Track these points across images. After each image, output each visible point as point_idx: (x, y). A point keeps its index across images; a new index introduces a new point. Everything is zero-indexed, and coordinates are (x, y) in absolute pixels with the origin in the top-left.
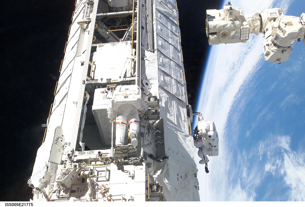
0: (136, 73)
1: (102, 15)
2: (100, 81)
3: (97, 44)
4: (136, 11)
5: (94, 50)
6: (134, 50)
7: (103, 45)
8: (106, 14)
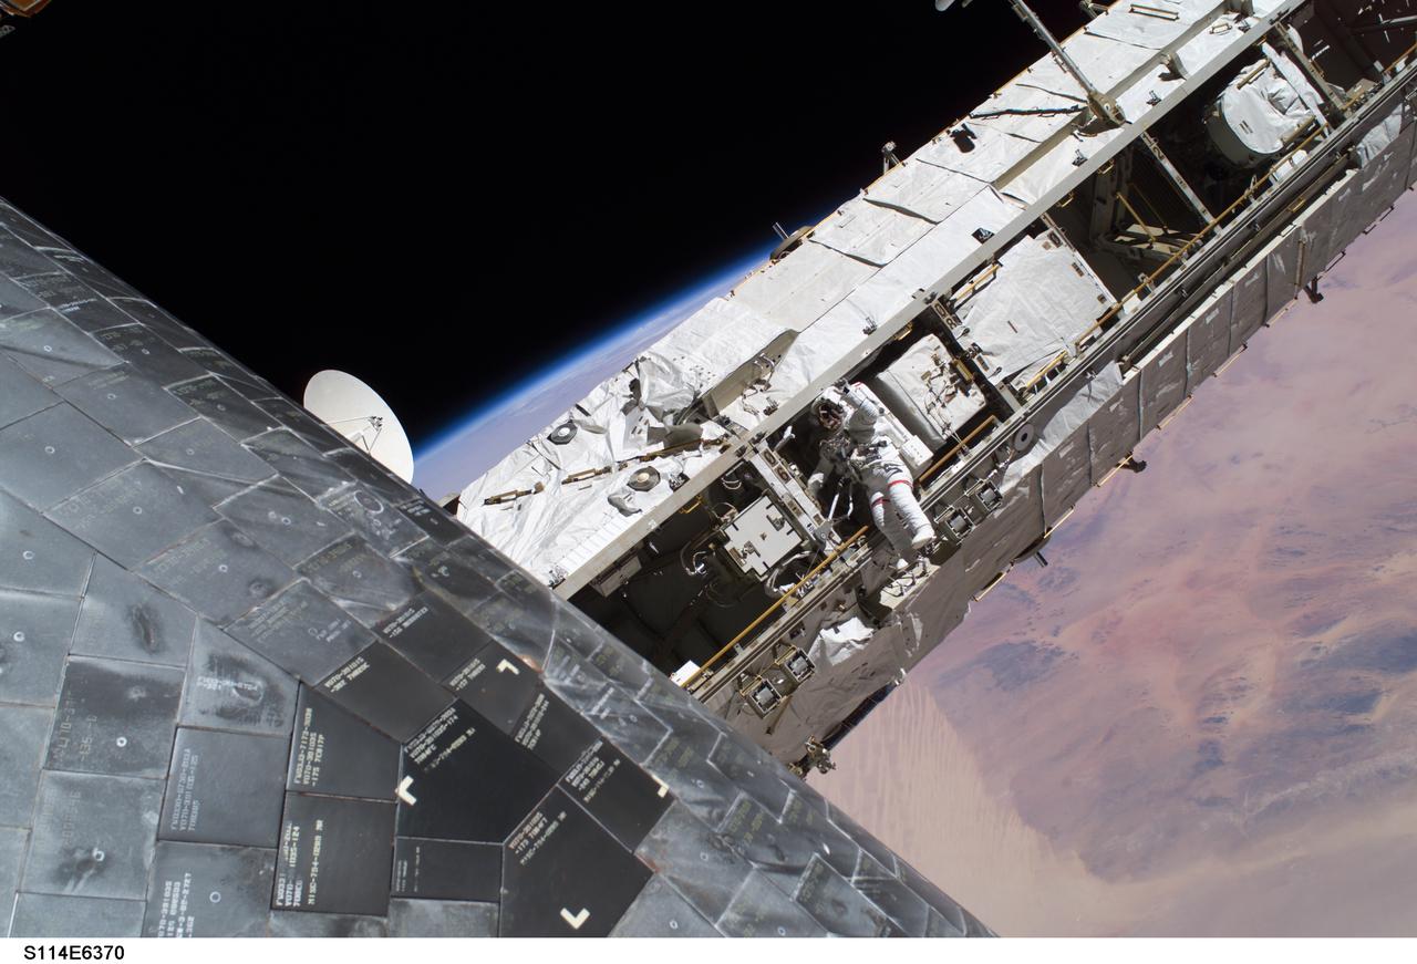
0: (1033, 399)
1: (1151, 148)
2: (957, 332)
3: (1053, 223)
4: (1218, 229)
5: (1034, 229)
6: (1098, 331)
7: (1062, 241)
8: (1162, 154)
